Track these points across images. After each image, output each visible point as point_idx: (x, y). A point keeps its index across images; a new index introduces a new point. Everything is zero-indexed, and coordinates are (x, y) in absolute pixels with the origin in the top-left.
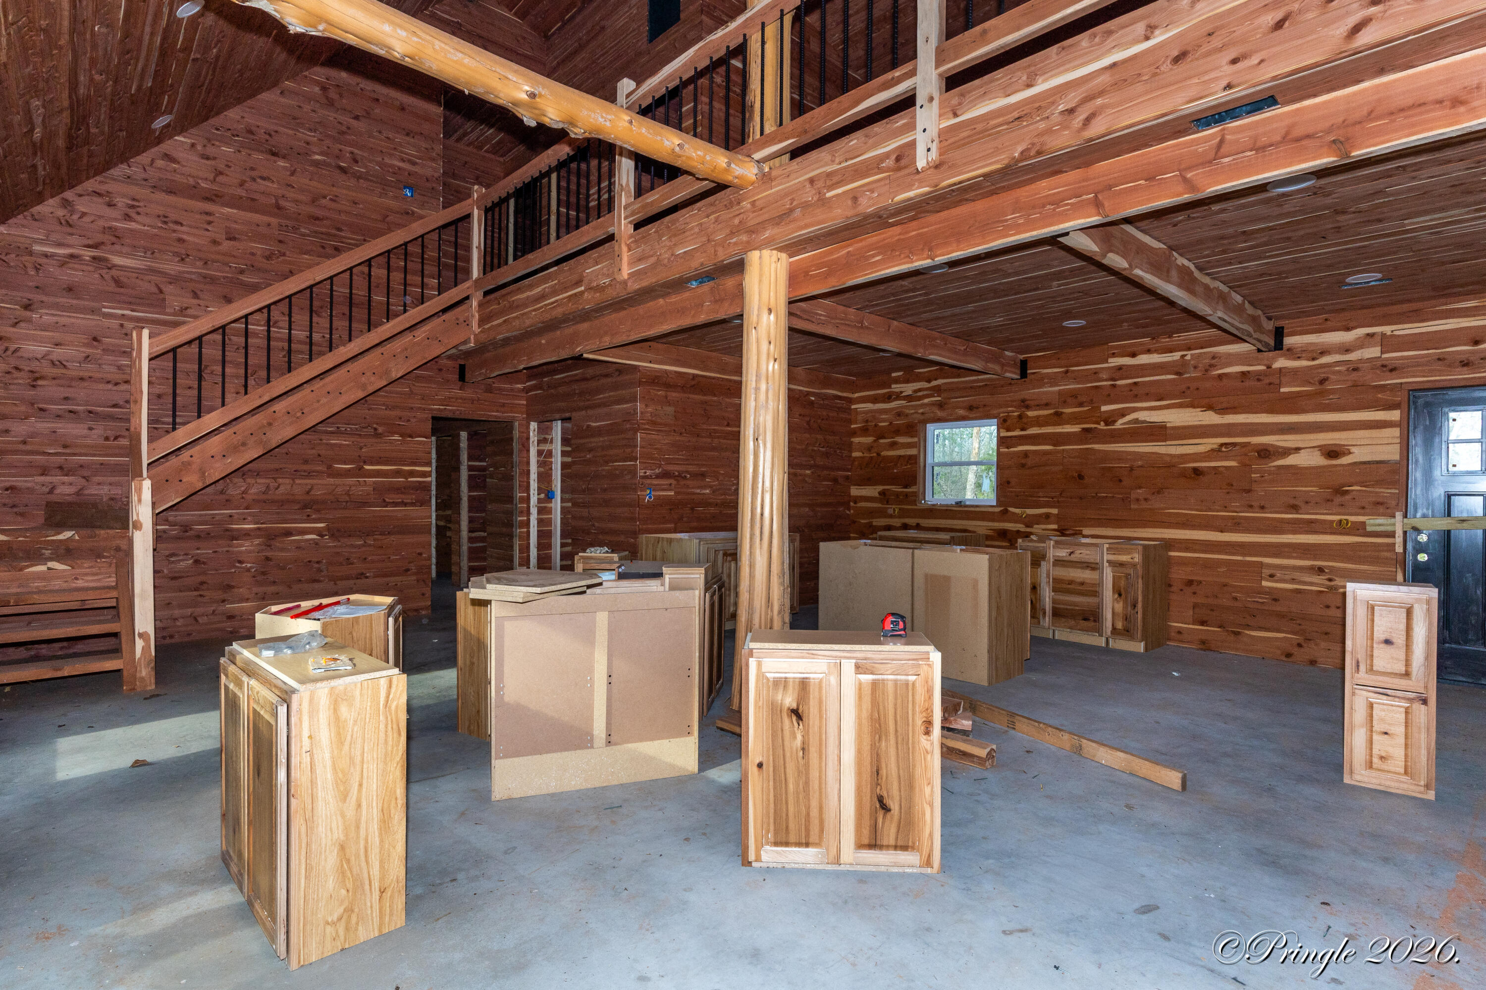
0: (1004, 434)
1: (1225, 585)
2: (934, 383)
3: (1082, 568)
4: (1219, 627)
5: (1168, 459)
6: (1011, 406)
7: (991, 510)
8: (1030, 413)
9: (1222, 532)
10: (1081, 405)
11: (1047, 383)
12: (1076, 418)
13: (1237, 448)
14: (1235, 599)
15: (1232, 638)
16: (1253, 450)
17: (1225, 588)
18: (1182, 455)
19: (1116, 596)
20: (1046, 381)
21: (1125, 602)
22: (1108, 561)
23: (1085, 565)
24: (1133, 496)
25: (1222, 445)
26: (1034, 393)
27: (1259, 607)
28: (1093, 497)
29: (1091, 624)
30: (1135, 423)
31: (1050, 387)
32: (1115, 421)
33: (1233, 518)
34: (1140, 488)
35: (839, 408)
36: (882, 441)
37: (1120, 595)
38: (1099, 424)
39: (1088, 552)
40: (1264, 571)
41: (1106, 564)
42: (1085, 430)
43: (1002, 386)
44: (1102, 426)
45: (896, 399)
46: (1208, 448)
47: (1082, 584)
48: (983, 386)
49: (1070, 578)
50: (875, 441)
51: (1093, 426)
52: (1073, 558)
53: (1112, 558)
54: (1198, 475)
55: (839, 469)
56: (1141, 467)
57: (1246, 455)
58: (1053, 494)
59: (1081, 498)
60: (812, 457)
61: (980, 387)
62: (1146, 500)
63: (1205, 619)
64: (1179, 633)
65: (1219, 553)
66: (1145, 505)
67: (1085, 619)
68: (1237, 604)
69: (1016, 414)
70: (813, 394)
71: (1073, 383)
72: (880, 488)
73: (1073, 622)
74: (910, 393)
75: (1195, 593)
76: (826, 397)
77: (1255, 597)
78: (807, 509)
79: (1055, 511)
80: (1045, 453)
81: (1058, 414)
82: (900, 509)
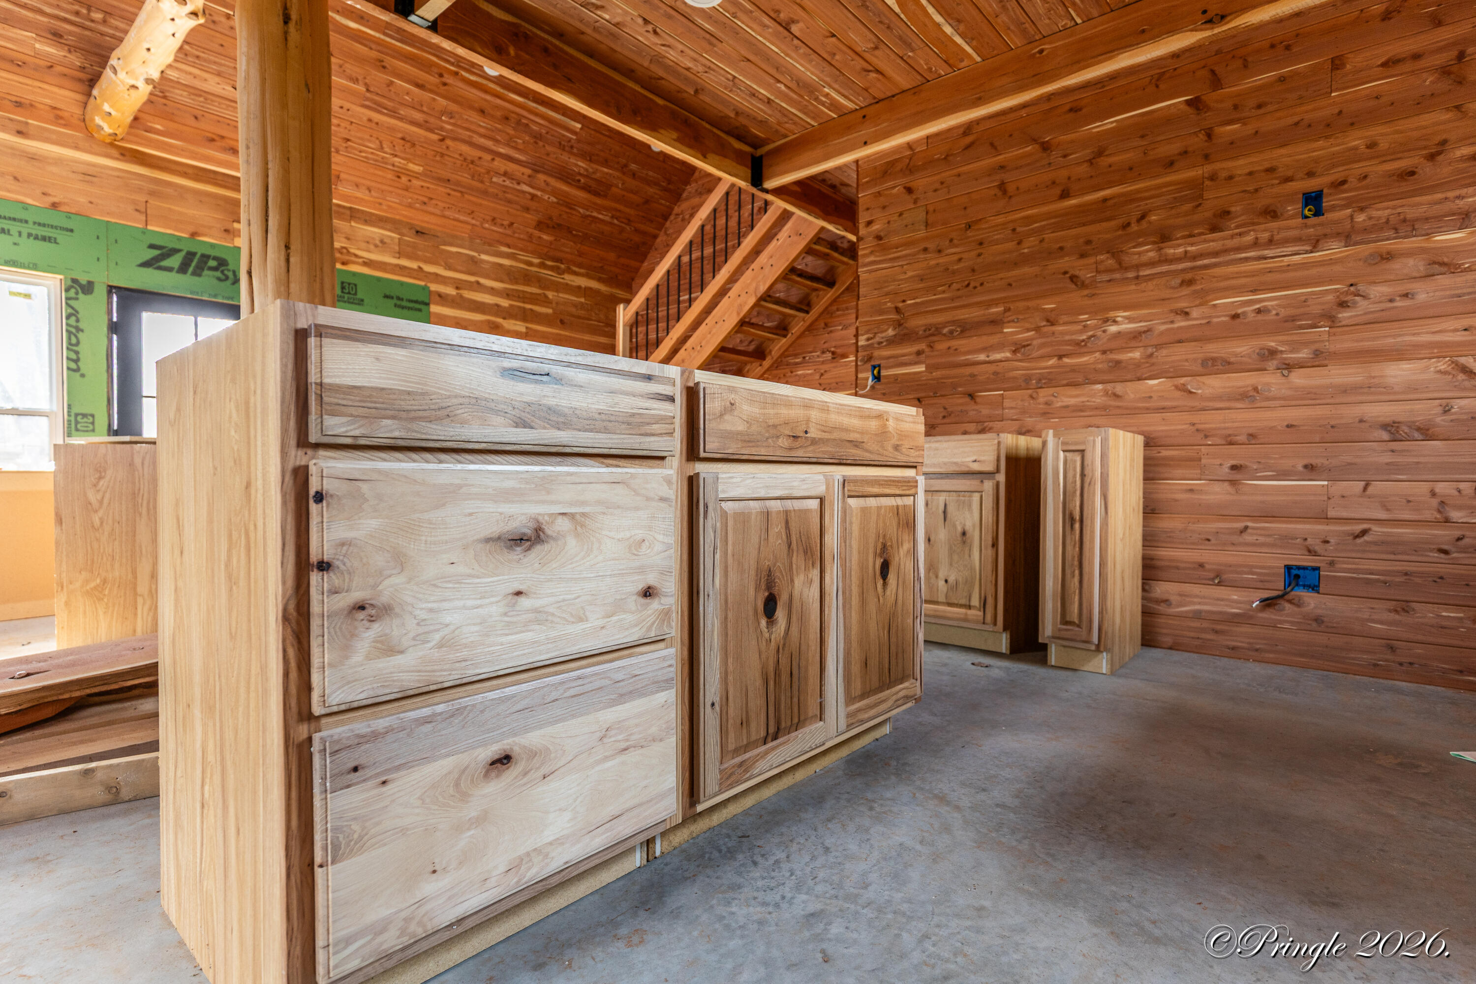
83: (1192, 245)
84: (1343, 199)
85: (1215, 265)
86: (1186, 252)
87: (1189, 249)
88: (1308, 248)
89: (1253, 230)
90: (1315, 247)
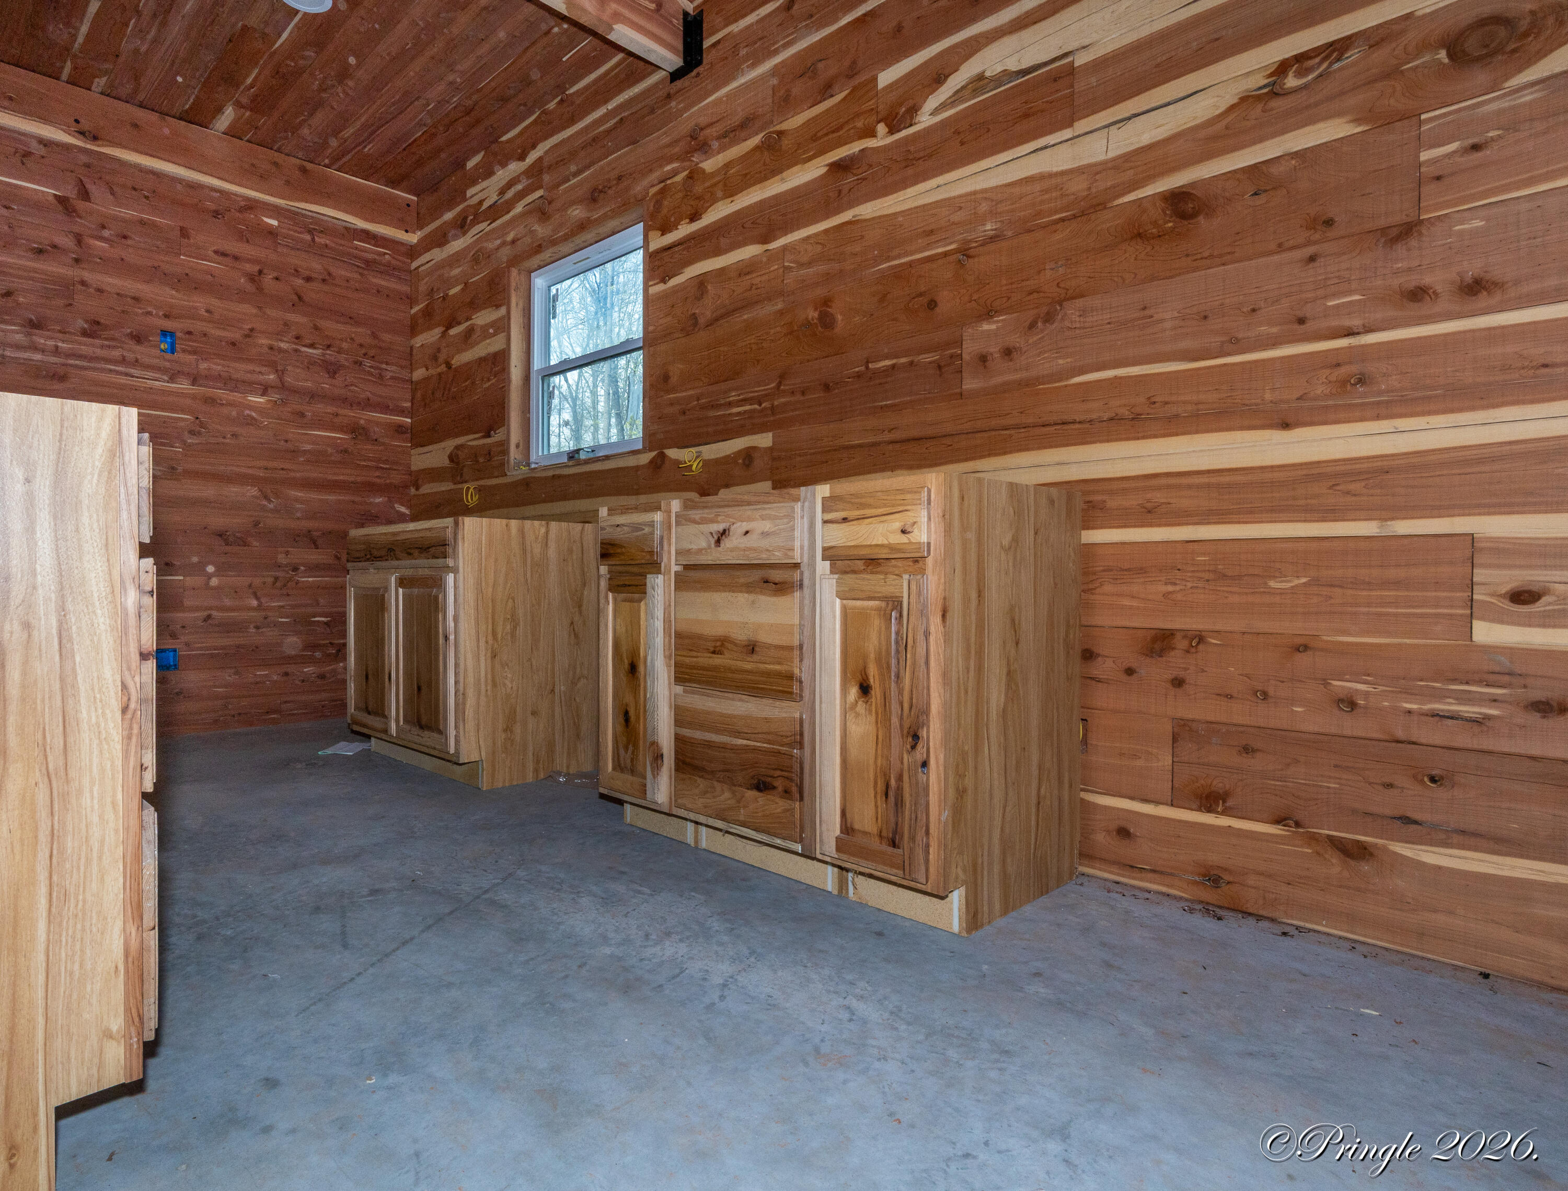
0: (659, 242)
1: (1302, 648)
2: (533, 156)
3: (749, 588)
4: (1278, 821)
5: (1078, 186)
6: (671, 160)
7: (631, 462)
8: (709, 165)
9: (1286, 426)
10: (826, 91)
11: (747, 58)
12: (815, 138)
13: (1353, 55)
14: (1349, 703)
15: (1335, 866)
16: (1424, 46)
17: (1304, 660)
18: (1128, 157)
19: (854, 692)
20: (743, 52)
21: (883, 719)
22: (830, 554)
23: (757, 575)
24: (969, 349)
25: (1282, 68)
26: (718, 102)
27: (1463, 739)
28: (859, 376)
29: (774, 805)
30: (976, 92)
31: (753, 66)
32: (914, 110)
33: (1333, 361)
34: (988, 314)
35: (368, 262)
36: (452, 332)
37: (865, 689)
38: (872, 134)
39: (767, 526)
40: (1480, 575)
41: (823, 567)
42: (839, 167)
43: (652, 111)
44: (882, 139)
45: (476, 221)
46: (1227, 97)
47: (752, 648)
48: (615, 127)
49: (719, 631)
50: (444, 334)
51: (855, 147)
52: (726, 554)
53: (840, 536)
54: (1184, 216)
55: (367, 404)
56: (993, 239)
57: (1391, 73)
58: (761, 389)
59: (827, 388)
60: (273, 365)
61: (608, 132)
62: (1008, 352)
63: (1218, 785)
64: (1123, 833)
65: (1276, 512)
66: (1004, 374)
67: (762, 786)
68: (1351, 725)
69: (679, 178)
70: (276, 211)
71: (810, 29)
72: (450, 444)
73: (725, 796)
74: (494, 198)
75: (1178, 683)
76: (316, 227)
77: (1440, 696)
78: (254, 491)
79: (764, 440)
80: (746, 269)
81: (771, 145)
82: (479, 490)
83: (63, 341)
84: (191, 346)
85: (85, 368)
86: (57, 347)
87: (60, 344)
88: (166, 378)
89: (122, 348)
90: (172, 379)
